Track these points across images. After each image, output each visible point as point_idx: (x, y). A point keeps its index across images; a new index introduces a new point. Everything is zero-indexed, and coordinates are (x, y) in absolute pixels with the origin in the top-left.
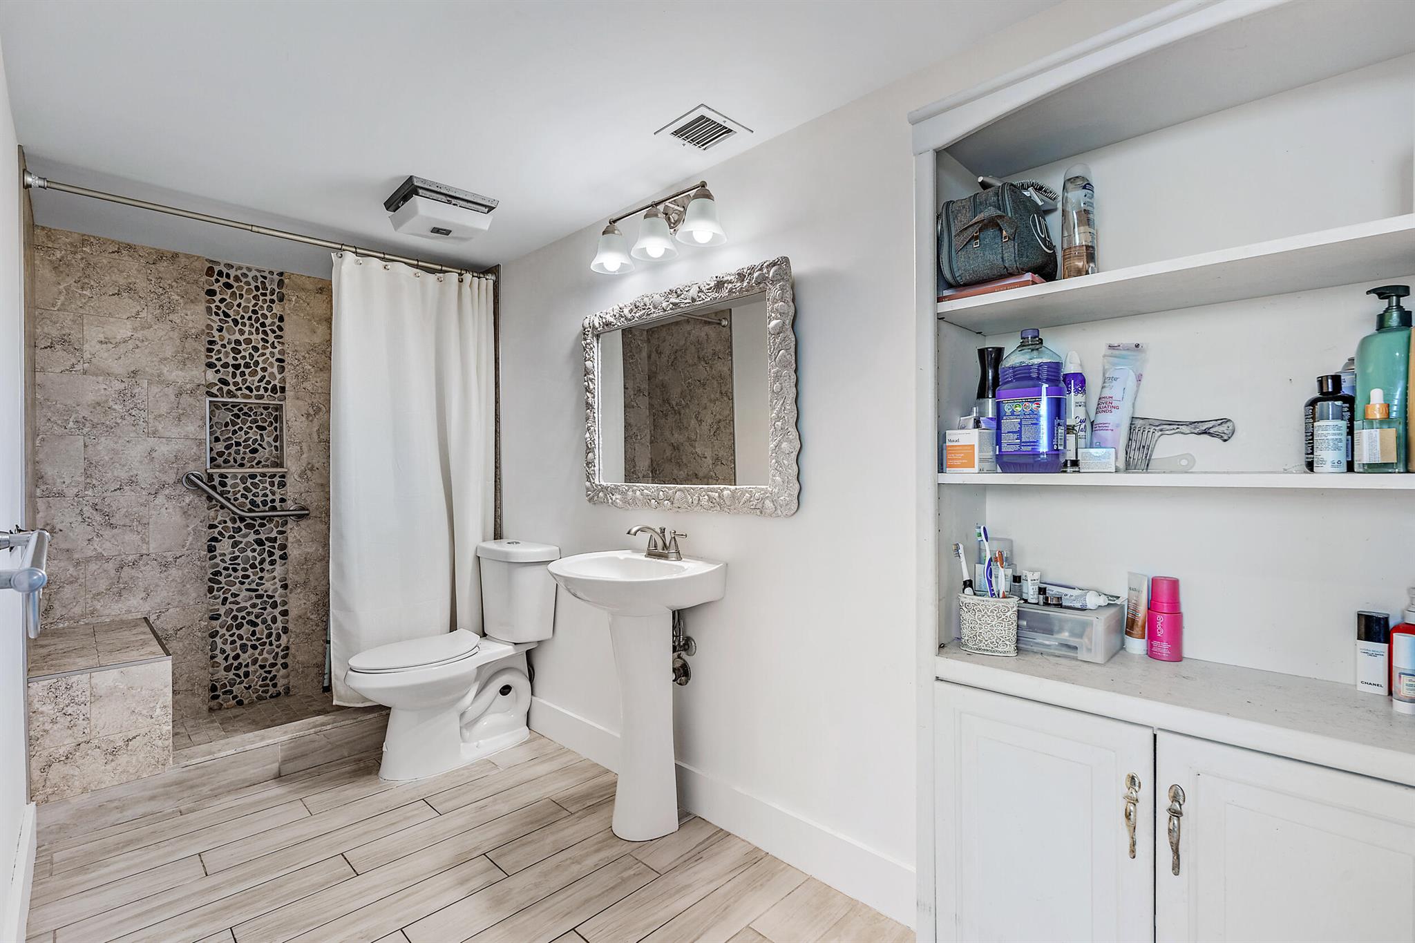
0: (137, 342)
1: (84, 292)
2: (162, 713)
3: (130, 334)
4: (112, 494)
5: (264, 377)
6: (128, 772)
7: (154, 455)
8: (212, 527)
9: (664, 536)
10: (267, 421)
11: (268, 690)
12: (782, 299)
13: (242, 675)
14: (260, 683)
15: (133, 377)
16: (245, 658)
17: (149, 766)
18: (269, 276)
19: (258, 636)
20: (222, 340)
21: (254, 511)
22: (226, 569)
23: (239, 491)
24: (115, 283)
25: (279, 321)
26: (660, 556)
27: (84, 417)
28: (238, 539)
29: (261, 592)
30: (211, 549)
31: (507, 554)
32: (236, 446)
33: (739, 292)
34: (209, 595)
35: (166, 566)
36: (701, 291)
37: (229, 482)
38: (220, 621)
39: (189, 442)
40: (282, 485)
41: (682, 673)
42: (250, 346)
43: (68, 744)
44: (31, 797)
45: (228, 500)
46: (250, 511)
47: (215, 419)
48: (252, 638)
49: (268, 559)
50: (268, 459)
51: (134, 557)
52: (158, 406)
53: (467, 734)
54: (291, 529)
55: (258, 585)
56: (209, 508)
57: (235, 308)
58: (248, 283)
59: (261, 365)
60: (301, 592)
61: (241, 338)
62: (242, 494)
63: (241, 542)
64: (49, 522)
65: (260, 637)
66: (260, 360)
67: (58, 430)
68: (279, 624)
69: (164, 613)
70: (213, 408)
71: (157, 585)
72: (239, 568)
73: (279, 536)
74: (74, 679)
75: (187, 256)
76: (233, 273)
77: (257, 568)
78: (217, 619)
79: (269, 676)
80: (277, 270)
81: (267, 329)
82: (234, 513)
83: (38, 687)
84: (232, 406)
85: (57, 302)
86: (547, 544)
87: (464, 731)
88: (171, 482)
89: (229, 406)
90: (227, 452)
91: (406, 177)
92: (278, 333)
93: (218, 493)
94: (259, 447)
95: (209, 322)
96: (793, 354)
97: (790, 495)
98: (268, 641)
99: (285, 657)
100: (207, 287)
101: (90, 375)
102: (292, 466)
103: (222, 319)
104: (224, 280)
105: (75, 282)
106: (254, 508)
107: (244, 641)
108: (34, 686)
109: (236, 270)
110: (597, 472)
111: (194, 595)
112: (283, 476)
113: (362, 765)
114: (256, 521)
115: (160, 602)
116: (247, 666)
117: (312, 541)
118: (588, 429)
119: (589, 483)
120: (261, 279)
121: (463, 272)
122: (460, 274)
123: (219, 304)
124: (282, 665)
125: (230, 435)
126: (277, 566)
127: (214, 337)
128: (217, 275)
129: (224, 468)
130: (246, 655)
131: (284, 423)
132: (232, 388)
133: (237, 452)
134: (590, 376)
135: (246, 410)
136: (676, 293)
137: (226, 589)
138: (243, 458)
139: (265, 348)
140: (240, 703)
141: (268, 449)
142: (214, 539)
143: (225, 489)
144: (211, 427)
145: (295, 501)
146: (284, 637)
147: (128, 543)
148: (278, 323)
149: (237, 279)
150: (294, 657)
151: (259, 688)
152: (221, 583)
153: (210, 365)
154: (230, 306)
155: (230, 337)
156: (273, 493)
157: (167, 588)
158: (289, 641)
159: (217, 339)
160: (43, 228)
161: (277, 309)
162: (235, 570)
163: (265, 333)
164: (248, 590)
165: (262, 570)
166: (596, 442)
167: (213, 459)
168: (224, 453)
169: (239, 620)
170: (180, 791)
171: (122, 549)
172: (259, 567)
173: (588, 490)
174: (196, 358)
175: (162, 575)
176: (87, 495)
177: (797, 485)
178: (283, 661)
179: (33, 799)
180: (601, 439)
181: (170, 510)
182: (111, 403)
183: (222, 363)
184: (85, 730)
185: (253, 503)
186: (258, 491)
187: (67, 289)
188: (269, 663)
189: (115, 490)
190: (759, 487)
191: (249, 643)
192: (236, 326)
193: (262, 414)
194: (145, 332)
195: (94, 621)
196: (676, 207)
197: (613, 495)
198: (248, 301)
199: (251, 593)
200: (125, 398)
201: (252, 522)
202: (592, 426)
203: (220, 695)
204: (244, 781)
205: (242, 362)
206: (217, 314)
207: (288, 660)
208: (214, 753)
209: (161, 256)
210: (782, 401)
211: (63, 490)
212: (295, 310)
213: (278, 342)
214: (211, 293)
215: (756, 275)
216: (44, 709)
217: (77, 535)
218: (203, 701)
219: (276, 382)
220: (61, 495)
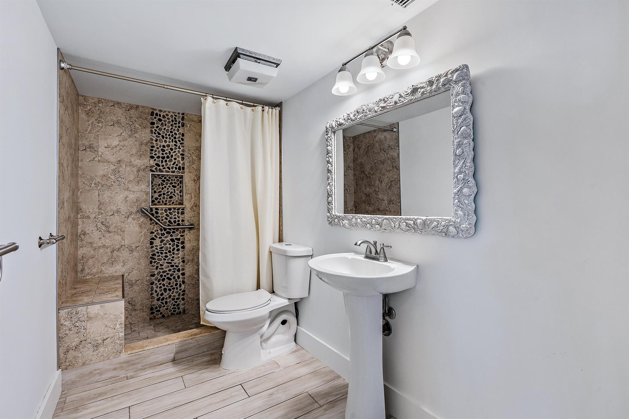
0: (121, 147)
1: (99, 125)
2: (120, 327)
3: (118, 143)
4: (109, 217)
5: (175, 162)
6: (104, 356)
7: (127, 199)
8: (152, 233)
9: (376, 246)
10: (176, 183)
11: (176, 310)
12: (463, 92)
13: (164, 303)
14: (172, 307)
15: (119, 163)
16: (166, 295)
17: (113, 353)
18: (178, 115)
19: (171, 284)
20: (157, 145)
21: (171, 226)
22: (158, 253)
23: (164, 216)
24: (112, 120)
25: (182, 136)
26: (373, 259)
27: (98, 182)
28: (163, 239)
29: (173, 264)
30: (152, 243)
31: (285, 251)
32: (163, 195)
33: (429, 93)
34: (150, 265)
35: (132, 251)
36: (401, 96)
37: (160, 212)
38: (155, 277)
39: (142, 193)
40: (183, 213)
41: (387, 329)
42: (169, 148)
43: (76, 341)
44: (59, 367)
45: (159, 220)
46: (169, 225)
47: (154, 183)
48: (169, 286)
49: (176, 249)
50: (177, 201)
51: (119, 246)
52: (130, 177)
53: (264, 345)
54: (186, 234)
55: (172, 260)
56: (151, 224)
57: (163, 130)
58: (168, 119)
59: (174, 157)
60: (191, 264)
61: (165, 144)
62: (165, 218)
63: (165, 240)
64: (83, 230)
65: (172, 285)
66: (174, 154)
67: (87, 188)
68: (181, 279)
69: (131, 272)
70: (153, 177)
71: (128, 260)
72: (164, 252)
73: (181, 238)
74: (80, 309)
75: (143, 107)
76: (162, 114)
77: (171, 252)
78: (154, 276)
79: (176, 304)
80: (181, 112)
81: (177, 140)
82: (161, 226)
83: (63, 313)
84: (162, 176)
85: (88, 129)
86: (305, 245)
87: (263, 343)
88: (135, 212)
89: (160, 177)
90: (159, 198)
91: (234, 48)
92: (182, 142)
93: (154, 217)
94: (173, 196)
95: (152, 137)
96: (471, 128)
97: (470, 224)
98: (176, 287)
99: (183, 295)
100: (151, 121)
101: (101, 162)
102: (187, 204)
103: (157, 136)
104: (158, 117)
105: (95, 120)
106: (170, 224)
107: (165, 287)
108: (61, 311)
109: (164, 113)
110: (334, 208)
111: (144, 265)
112: (183, 209)
113: (213, 357)
114: (171, 230)
115: (129, 267)
116: (166, 299)
117: (196, 240)
118: (329, 184)
119: (329, 214)
120: (174, 117)
121: (264, 106)
122: (263, 107)
123: (156, 129)
124: (182, 298)
125: (161, 190)
126: (180, 252)
127: (154, 144)
128: (155, 115)
129: (158, 205)
130: (166, 294)
131: (184, 184)
132: (161, 168)
133: (164, 198)
134: (330, 155)
135: (168, 178)
136: (384, 100)
137: (158, 262)
138: (166, 201)
139: (176, 149)
140: (163, 316)
141: (177, 196)
142: (153, 239)
143: (157, 215)
144: (152, 186)
145: (188, 222)
146: (183, 286)
147: (115, 240)
148: (181, 137)
149: (164, 117)
150: (187, 295)
151: (172, 309)
152: (155, 259)
153: (152, 157)
154: (160, 129)
155: (161, 144)
156: (179, 217)
157: (132, 261)
158: (185, 288)
159: (155, 145)
160: (83, 96)
161: (181, 130)
162: (162, 253)
163: (176, 142)
164: (167, 263)
165: (174, 253)
166: (333, 191)
167: (153, 201)
168: (158, 198)
169: (163, 277)
170: (127, 366)
171: (113, 242)
172: (172, 252)
173: (328, 217)
174: (146, 154)
175: (130, 255)
176: (99, 218)
177: (475, 217)
178: (182, 297)
179: (60, 367)
180: (336, 189)
181: (134, 225)
182: (110, 175)
183: (157, 156)
184: (84, 334)
185: (170, 222)
186: (172, 216)
187: (92, 123)
188: (176, 297)
189: (111, 215)
190: (443, 218)
191: (168, 288)
192: (163, 139)
193: (174, 180)
194: (124, 142)
195: (101, 275)
196: (384, 49)
197: (343, 221)
198: (169, 127)
199: (168, 264)
200: (116, 173)
201: (170, 231)
202: (331, 182)
203: (154, 312)
204: (157, 362)
205: (166, 156)
206: (155, 133)
207: (185, 297)
208: (144, 347)
209: (131, 107)
210: (463, 161)
211: (89, 215)
212: (189, 131)
213: (182, 146)
214: (153, 123)
215: (442, 80)
216: (66, 323)
217: (95, 236)
218: (147, 315)
219: (180, 165)
220: (88, 217)
